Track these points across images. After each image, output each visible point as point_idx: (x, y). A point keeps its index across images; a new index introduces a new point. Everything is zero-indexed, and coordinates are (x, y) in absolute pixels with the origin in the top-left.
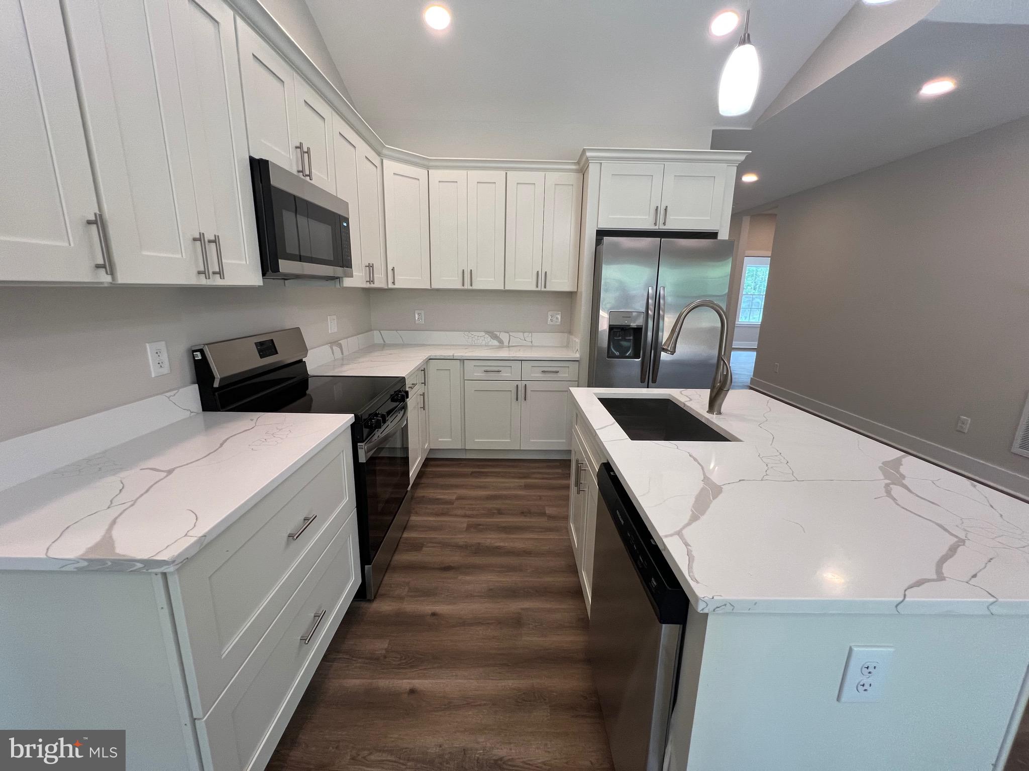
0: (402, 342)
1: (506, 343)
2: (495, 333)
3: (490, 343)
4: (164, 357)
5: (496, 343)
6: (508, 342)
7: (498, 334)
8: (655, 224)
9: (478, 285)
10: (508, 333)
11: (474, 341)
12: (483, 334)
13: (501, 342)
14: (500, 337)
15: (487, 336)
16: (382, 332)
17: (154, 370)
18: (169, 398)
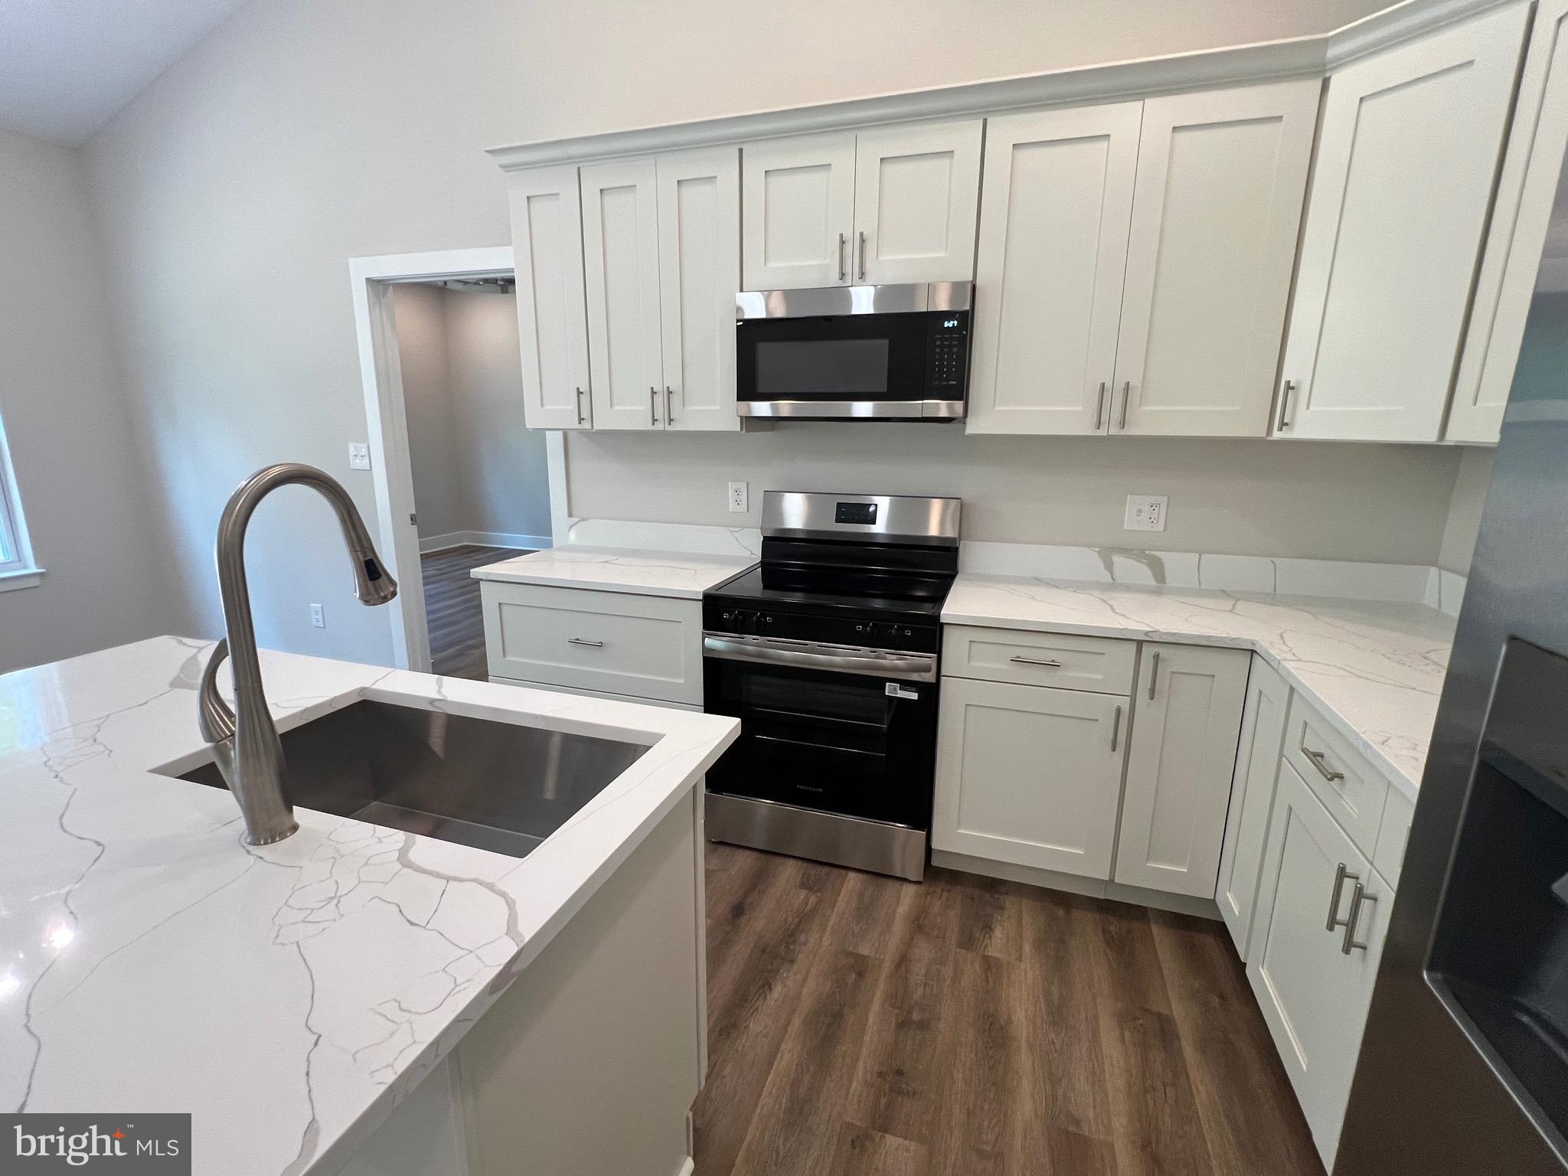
4: (744, 497)
16: (1443, 572)
17: (732, 506)
18: (732, 532)
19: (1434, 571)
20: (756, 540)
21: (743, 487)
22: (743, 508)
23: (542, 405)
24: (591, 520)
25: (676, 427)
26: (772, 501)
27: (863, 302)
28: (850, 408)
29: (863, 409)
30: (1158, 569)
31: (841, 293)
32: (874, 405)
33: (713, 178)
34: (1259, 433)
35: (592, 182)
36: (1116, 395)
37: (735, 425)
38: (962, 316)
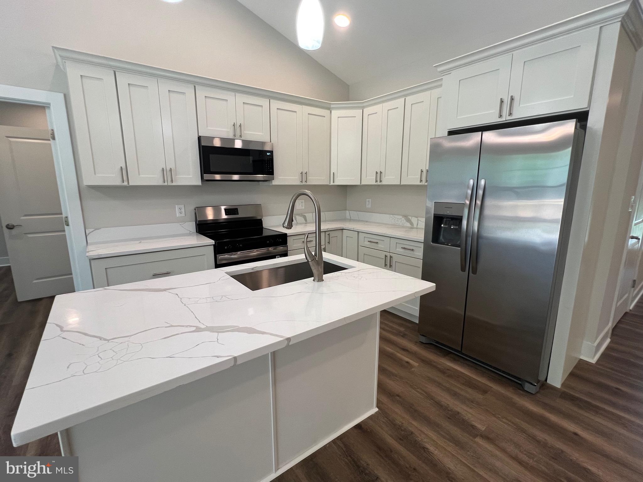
0: (358, 219)
1: (415, 226)
2: (409, 217)
3: (405, 225)
4: (183, 210)
5: (408, 225)
6: (416, 225)
7: (410, 217)
8: (501, 116)
9: (386, 181)
10: (417, 217)
11: (396, 222)
12: (401, 217)
13: (412, 224)
14: (412, 220)
15: (403, 219)
16: (350, 211)
17: (178, 215)
18: (181, 224)
19: (347, 211)
20: (192, 226)
21: (182, 206)
22: (183, 215)
23: (95, 174)
24: (102, 229)
25: (174, 184)
26: (200, 210)
27: (238, 144)
28: (232, 177)
29: (236, 177)
30: (305, 218)
31: (232, 141)
32: (240, 176)
33: (184, 93)
34: (328, 184)
35: (123, 80)
36: (304, 175)
37: (199, 183)
38: (272, 152)
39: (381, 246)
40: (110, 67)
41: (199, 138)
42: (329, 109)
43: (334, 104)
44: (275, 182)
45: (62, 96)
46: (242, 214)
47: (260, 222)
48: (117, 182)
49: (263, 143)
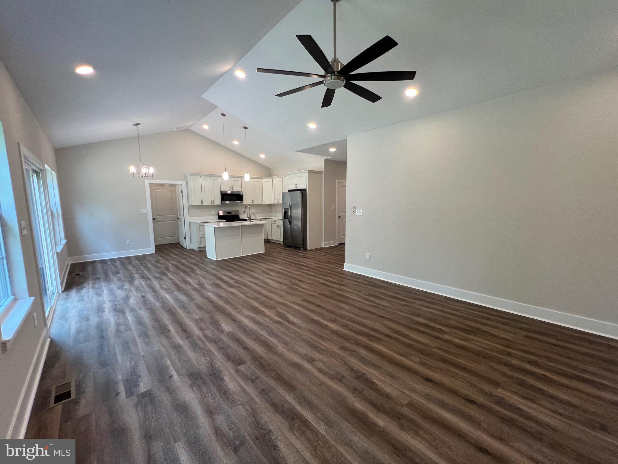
17: (213, 214)
19: (272, 214)
20: (217, 217)
21: (214, 211)
22: (214, 214)
23: (193, 202)
25: (213, 204)
26: (219, 212)
30: (255, 215)
33: (217, 180)
34: (262, 203)
35: (202, 178)
36: (253, 201)
37: (220, 204)
38: (242, 194)
39: (277, 223)
40: (200, 175)
41: (221, 191)
42: (262, 179)
43: (263, 177)
44: (243, 203)
45: (186, 182)
46: (232, 214)
47: (239, 216)
48: (200, 204)
49: (240, 191)
